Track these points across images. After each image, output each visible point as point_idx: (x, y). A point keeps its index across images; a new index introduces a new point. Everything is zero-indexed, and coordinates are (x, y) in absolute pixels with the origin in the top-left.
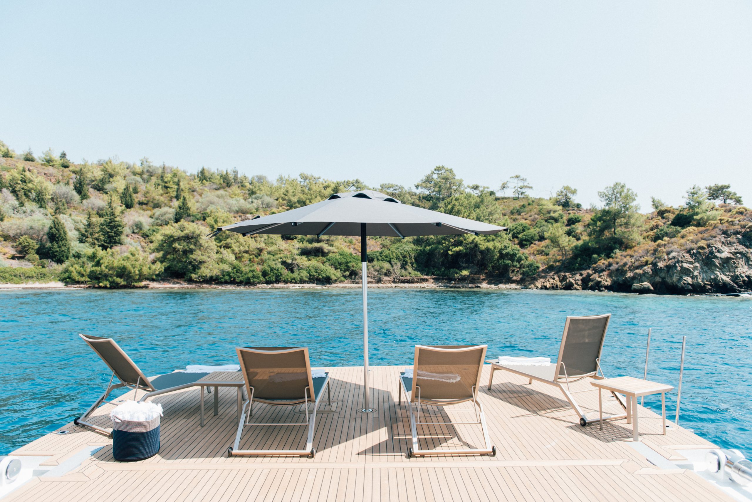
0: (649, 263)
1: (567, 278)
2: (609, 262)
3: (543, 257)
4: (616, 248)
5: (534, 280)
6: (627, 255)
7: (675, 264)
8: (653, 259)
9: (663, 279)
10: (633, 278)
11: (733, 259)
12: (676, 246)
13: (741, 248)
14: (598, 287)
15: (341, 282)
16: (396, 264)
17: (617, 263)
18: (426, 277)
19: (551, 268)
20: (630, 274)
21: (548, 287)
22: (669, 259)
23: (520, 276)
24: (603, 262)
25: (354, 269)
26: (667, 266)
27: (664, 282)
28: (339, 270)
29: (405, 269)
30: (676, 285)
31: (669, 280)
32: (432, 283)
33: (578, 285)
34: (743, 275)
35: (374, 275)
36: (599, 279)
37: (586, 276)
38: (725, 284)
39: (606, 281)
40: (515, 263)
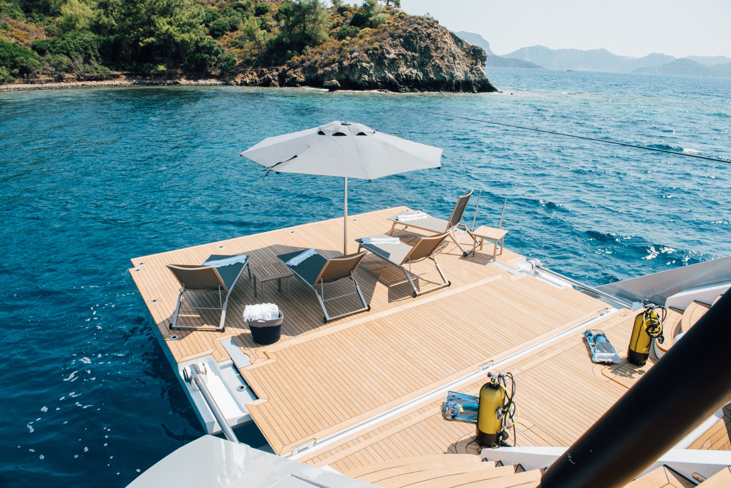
0: (336, 61)
1: (265, 74)
2: (302, 59)
3: (237, 50)
4: (307, 45)
5: (234, 75)
6: (317, 52)
7: (356, 63)
8: (339, 57)
9: (347, 76)
10: (323, 75)
11: (397, 60)
12: (357, 47)
13: (403, 51)
14: (293, 83)
15: (10, 82)
16: (77, 57)
17: (309, 60)
18: (116, 73)
19: (247, 63)
20: (320, 72)
21: (248, 82)
22: (352, 59)
23: (219, 71)
24: (296, 59)
25: (25, 65)
26: (350, 65)
27: (347, 79)
28: (4, 67)
29: (90, 64)
30: (357, 82)
31: (351, 77)
32: (125, 80)
33: (276, 81)
34: (403, 74)
35: (51, 71)
36: (295, 76)
37: (282, 71)
38: (391, 81)
39: (301, 77)
40: (213, 57)
